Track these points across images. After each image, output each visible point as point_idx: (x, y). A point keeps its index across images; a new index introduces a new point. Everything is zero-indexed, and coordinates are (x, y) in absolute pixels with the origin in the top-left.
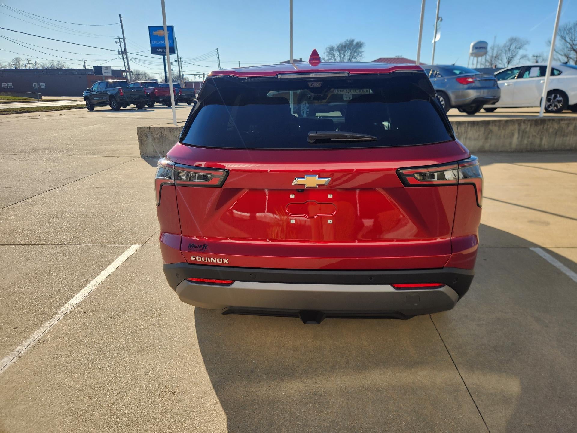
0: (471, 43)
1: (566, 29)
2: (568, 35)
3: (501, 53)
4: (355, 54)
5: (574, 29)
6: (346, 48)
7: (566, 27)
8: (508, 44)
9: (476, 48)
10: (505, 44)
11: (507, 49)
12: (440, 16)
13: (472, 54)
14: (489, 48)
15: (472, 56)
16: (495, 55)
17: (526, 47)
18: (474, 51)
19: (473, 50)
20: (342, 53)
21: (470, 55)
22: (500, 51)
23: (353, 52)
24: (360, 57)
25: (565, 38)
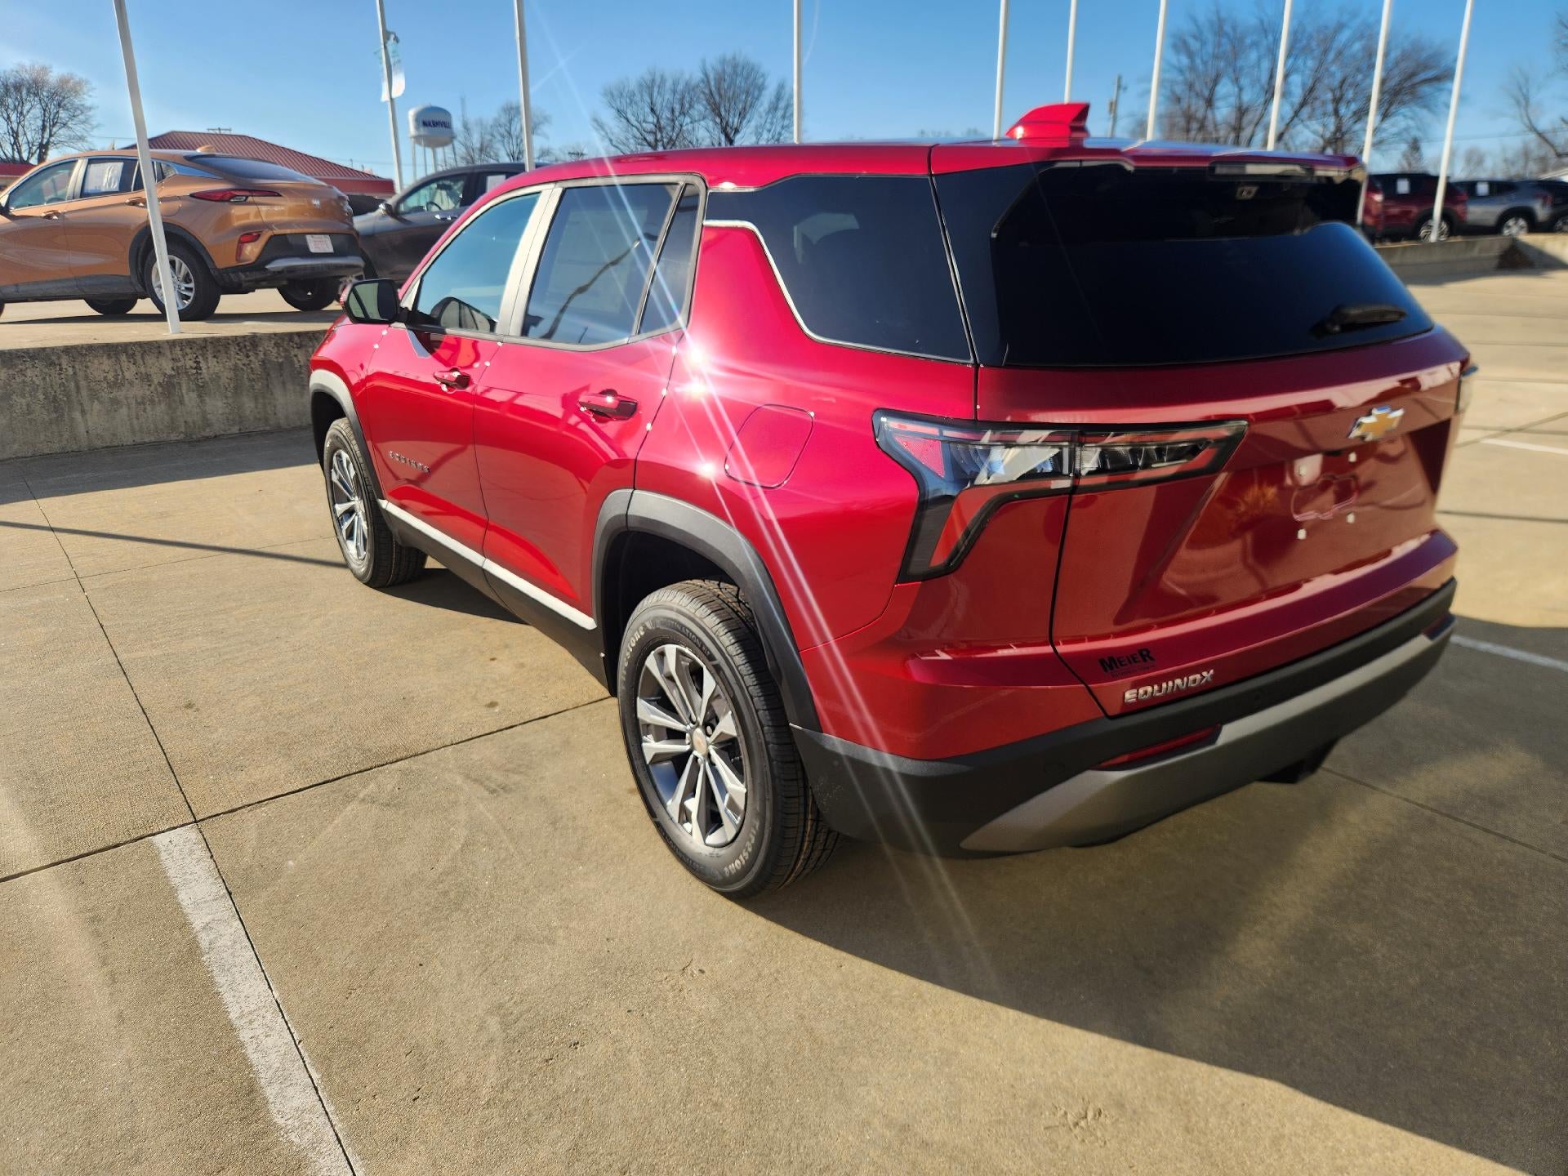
0: (409, 109)
1: (624, 94)
2: (630, 108)
3: (491, 141)
4: (63, 114)
5: (639, 96)
6: (24, 92)
7: (624, 89)
8: (504, 120)
9: (425, 124)
10: (496, 120)
11: (502, 130)
12: (389, 28)
13: (417, 139)
14: (457, 125)
15: (420, 144)
16: (477, 145)
17: (545, 128)
18: (423, 131)
19: (417, 128)
20: (12, 106)
21: (413, 140)
22: (488, 137)
23: (53, 109)
24: (83, 122)
25: (626, 113)
